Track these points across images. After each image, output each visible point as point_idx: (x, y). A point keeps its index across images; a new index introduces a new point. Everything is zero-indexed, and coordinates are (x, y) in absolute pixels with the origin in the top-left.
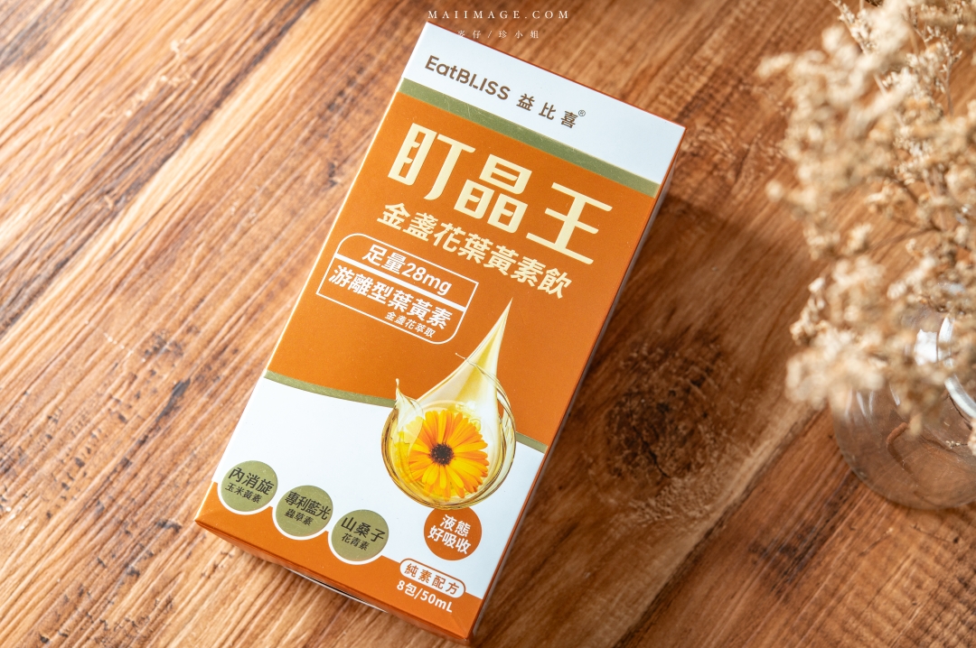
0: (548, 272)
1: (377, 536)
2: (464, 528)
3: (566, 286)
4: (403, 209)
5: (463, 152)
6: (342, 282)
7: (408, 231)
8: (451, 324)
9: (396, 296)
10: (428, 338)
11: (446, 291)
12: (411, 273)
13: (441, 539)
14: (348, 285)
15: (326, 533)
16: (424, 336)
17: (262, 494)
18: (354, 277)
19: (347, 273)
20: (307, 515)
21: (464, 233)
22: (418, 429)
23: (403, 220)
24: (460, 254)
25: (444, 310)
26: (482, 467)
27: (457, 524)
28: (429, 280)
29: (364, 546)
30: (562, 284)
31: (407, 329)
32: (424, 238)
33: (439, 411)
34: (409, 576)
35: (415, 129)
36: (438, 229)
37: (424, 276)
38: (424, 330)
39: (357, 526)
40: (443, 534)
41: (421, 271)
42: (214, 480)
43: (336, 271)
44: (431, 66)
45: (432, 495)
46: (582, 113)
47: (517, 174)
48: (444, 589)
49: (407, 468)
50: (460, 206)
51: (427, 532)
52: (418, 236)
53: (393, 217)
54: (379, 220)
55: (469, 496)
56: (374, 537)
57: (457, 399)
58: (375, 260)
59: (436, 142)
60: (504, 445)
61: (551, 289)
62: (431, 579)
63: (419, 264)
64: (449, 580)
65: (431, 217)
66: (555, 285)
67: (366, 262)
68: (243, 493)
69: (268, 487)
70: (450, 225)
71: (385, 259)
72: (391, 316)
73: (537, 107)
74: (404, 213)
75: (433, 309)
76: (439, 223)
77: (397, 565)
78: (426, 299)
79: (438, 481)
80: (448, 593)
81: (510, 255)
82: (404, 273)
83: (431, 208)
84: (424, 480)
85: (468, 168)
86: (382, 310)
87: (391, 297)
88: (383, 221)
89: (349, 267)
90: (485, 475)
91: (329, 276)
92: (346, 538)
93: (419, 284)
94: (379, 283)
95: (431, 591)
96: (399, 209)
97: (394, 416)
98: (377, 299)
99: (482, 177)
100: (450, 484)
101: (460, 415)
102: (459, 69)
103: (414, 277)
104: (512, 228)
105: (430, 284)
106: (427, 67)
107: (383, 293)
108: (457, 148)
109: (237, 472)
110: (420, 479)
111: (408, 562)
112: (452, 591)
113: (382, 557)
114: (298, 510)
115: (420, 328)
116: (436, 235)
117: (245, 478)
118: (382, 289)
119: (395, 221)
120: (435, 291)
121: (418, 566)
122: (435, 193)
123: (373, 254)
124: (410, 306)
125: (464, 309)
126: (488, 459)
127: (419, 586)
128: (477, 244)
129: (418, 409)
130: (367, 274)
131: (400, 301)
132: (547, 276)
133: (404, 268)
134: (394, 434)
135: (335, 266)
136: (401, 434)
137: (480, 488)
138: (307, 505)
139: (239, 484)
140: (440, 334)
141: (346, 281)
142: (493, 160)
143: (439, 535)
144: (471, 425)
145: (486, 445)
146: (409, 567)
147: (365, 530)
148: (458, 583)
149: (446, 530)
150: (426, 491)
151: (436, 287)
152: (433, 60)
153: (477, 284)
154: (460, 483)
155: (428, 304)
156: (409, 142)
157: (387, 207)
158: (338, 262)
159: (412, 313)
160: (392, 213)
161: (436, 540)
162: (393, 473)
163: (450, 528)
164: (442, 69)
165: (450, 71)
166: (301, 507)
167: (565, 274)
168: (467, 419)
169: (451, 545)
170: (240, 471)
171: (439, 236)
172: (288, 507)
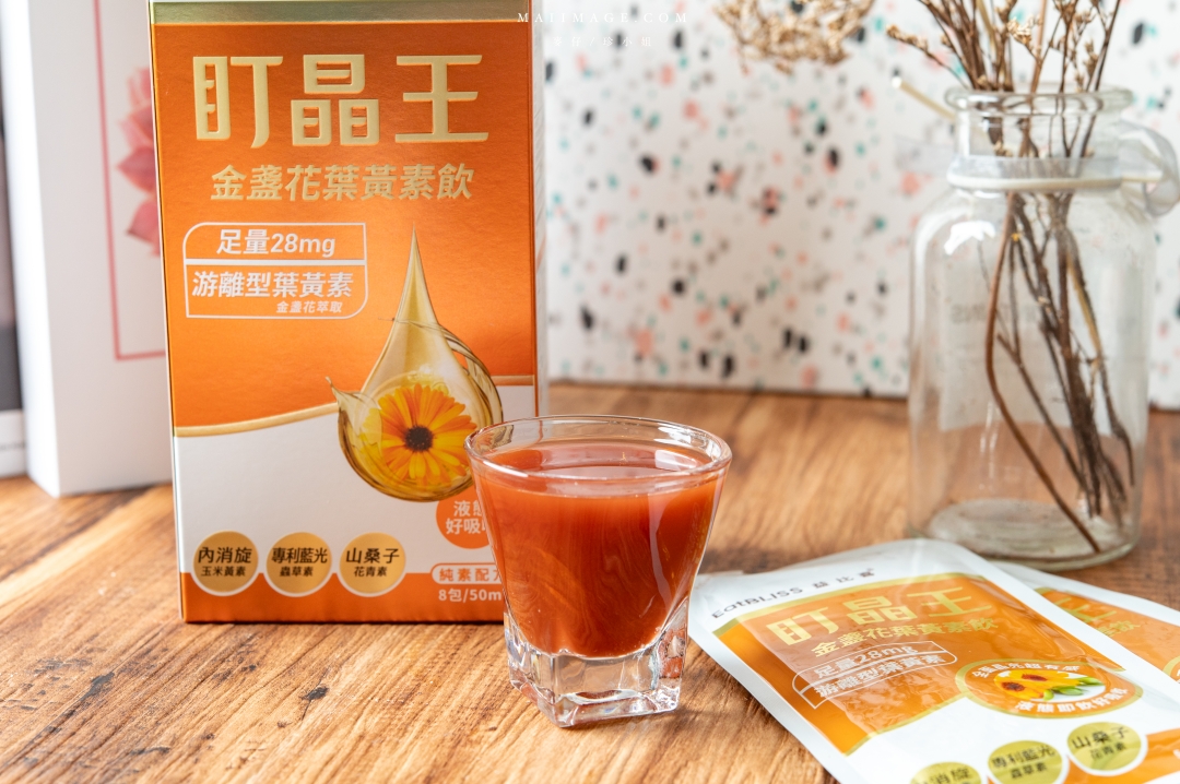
0: (440, 172)
1: (391, 556)
3: (469, 180)
4: (233, 172)
5: (269, 69)
6: (209, 291)
7: (251, 197)
9: (278, 281)
10: (337, 314)
11: (332, 250)
12: (282, 246)
13: (462, 529)
14: (216, 291)
15: (335, 576)
16: (332, 314)
17: (243, 564)
18: (219, 279)
19: (209, 278)
21: (318, 171)
23: (240, 186)
24: (326, 198)
25: (341, 274)
27: (472, 506)
28: (306, 245)
30: (463, 180)
31: (308, 314)
32: (275, 197)
33: (392, 392)
34: (447, 582)
35: (199, 63)
36: (287, 178)
37: (298, 243)
38: (329, 307)
39: (364, 555)
40: (462, 523)
41: (292, 239)
43: (196, 281)
45: (429, 488)
47: (347, 67)
49: (386, 470)
50: (298, 139)
51: (443, 529)
52: (266, 197)
53: (227, 186)
54: (213, 197)
56: (388, 559)
57: (406, 371)
58: (233, 248)
61: (453, 190)
62: (473, 575)
63: (285, 231)
65: (270, 167)
66: (456, 184)
67: (224, 256)
68: (223, 572)
69: (245, 554)
70: (298, 167)
71: (243, 242)
72: (282, 307)
74: (236, 176)
75: (328, 278)
76: (284, 171)
77: (428, 577)
78: (314, 269)
79: (428, 471)
81: (386, 173)
82: (273, 250)
84: (412, 475)
86: (269, 304)
87: (273, 285)
89: (208, 269)
91: (191, 291)
92: (358, 572)
93: (296, 256)
94: (251, 274)
95: (478, 587)
96: (229, 174)
97: (344, 419)
98: (257, 294)
100: (444, 467)
101: (418, 386)
104: (372, 138)
105: (310, 250)
107: (261, 284)
108: (260, 65)
109: (204, 553)
114: (292, 565)
115: (323, 306)
116: (287, 188)
117: (216, 556)
118: (256, 280)
119: (232, 190)
120: (318, 256)
121: (451, 567)
123: (226, 241)
124: (299, 286)
125: (363, 262)
126: (474, 420)
127: (463, 588)
128: (340, 177)
129: (368, 400)
130: (232, 269)
131: (286, 286)
133: (271, 243)
134: (353, 440)
135: (191, 276)
136: (362, 436)
139: (214, 565)
141: (212, 288)
142: (309, 61)
143: (458, 526)
144: (435, 392)
145: (463, 407)
146: (442, 573)
149: (463, 518)
150: (420, 486)
151: (318, 250)
153: (364, 224)
155: (318, 275)
156: (200, 84)
157: (215, 177)
158: (192, 269)
159: (305, 293)
160: (223, 182)
161: (458, 532)
162: (374, 483)
163: (466, 513)
166: (292, 561)
167: (462, 165)
168: (428, 388)
169: (476, 531)
170: (207, 550)
171: (292, 186)
172: (279, 567)
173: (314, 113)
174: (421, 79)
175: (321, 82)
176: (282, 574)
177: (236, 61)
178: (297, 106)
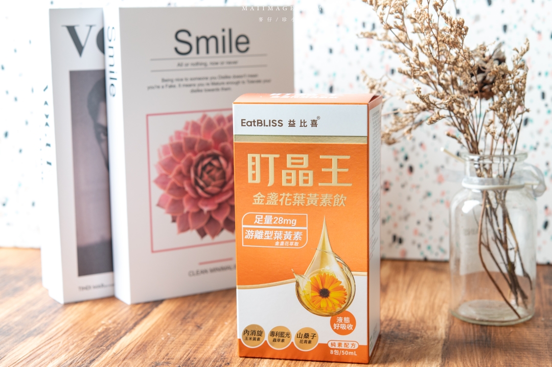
0: (335, 197)
1: (313, 336)
2: (347, 319)
3: (345, 200)
4: (261, 195)
6: (251, 237)
7: (267, 204)
8: (304, 236)
9: (275, 234)
10: (297, 247)
11: (295, 223)
12: (277, 221)
13: (339, 328)
14: (253, 237)
15: (292, 343)
16: (295, 246)
17: (260, 337)
18: (254, 233)
19: (251, 232)
20: (281, 338)
21: (291, 195)
22: (310, 287)
23: (263, 200)
24: (294, 205)
25: (298, 232)
26: (343, 292)
27: (343, 319)
28: (286, 221)
29: (310, 342)
30: (343, 200)
33: (315, 276)
34: (333, 347)
35: (250, 156)
36: (280, 197)
37: (283, 221)
38: (294, 244)
39: (303, 336)
40: (340, 325)
41: (281, 219)
42: (238, 337)
43: (246, 233)
44: (244, 124)
45: (328, 311)
46: (318, 118)
47: (303, 159)
48: (350, 347)
49: (313, 304)
50: (284, 184)
51: (332, 327)
52: (272, 204)
53: (258, 199)
54: (253, 203)
55: (343, 306)
56: (312, 337)
57: (321, 268)
58: (260, 222)
59: (262, 159)
60: (349, 279)
62: (343, 345)
63: (278, 216)
64: (350, 343)
65: (274, 193)
66: (340, 201)
67: (257, 224)
68: (252, 339)
69: (261, 333)
70: (284, 194)
71: (264, 220)
72: (277, 243)
73: (298, 124)
74: (262, 196)
75: (293, 233)
76: (279, 195)
77: (327, 345)
78: (288, 230)
80: (352, 348)
81: (315, 196)
82: (274, 223)
83: (272, 189)
84: (322, 307)
85: (280, 164)
86: (272, 242)
87: (274, 235)
88: (255, 203)
89: (251, 229)
90: (346, 295)
91: (244, 236)
94: (266, 231)
95: (345, 350)
96: (259, 195)
97: (298, 285)
98: (268, 239)
99: (288, 167)
100: (333, 304)
101: (325, 274)
102: (256, 120)
103: (279, 222)
104: (310, 184)
105: (287, 223)
106: (242, 125)
107: (269, 235)
108: (271, 157)
109: (246, 332)
110: (320, 307)
111: (330, 342)
112: (353, 346)
113: (319, 344)
114: (277, 338)
115: (292, 244)
116: (280, 201)
117: (250, 333)
118: (268, 233)
119: (260, 201)
120: (290, 225)
121: (335, 342)
122: (271, 182)
124: (283, 236)
125: (306, 228)
126: (345, 287)
129: (306, 278)
130: (259, 229)
131: (278, 236)
132: (335, 199)
133: (273, 220)
134: (301, 292)
135: (245, 231)
136: (304, 291)
137: (346, 301)
138: (279, 335)
139: (249, 336)
140: (301, 243)
141: (252, 236)
142: (289, 156)
143: (338, 326)
144: (331, 276)
145: (341, 282)
146: (332, 344)
147: (307, 336)
148: (354, 343)
149: (340, 323)
150: (324, 310)
151: (290, 223)
152: (244, 121)
154: (337, 302)
155: (290, 232)
156: (250, 163)
157: (254, 196)
159: (285, 239)
160: (257, 198)
161: (338, 329)
162: (308, 309)
163: (341, 322)
164: (249, 124)
165: (253, 123)
166: (277, 336)
167: (342, 195)
168: (328, 274)
169: (345, 328)
170: (247, 331)
171: (281, 200)
172: (272, 338)
173: (289, 175)
174: (328, 164)
175: (293, 164)
176: (274, 341)
177: (263, 156)
178: (284, 172)
